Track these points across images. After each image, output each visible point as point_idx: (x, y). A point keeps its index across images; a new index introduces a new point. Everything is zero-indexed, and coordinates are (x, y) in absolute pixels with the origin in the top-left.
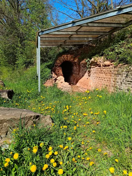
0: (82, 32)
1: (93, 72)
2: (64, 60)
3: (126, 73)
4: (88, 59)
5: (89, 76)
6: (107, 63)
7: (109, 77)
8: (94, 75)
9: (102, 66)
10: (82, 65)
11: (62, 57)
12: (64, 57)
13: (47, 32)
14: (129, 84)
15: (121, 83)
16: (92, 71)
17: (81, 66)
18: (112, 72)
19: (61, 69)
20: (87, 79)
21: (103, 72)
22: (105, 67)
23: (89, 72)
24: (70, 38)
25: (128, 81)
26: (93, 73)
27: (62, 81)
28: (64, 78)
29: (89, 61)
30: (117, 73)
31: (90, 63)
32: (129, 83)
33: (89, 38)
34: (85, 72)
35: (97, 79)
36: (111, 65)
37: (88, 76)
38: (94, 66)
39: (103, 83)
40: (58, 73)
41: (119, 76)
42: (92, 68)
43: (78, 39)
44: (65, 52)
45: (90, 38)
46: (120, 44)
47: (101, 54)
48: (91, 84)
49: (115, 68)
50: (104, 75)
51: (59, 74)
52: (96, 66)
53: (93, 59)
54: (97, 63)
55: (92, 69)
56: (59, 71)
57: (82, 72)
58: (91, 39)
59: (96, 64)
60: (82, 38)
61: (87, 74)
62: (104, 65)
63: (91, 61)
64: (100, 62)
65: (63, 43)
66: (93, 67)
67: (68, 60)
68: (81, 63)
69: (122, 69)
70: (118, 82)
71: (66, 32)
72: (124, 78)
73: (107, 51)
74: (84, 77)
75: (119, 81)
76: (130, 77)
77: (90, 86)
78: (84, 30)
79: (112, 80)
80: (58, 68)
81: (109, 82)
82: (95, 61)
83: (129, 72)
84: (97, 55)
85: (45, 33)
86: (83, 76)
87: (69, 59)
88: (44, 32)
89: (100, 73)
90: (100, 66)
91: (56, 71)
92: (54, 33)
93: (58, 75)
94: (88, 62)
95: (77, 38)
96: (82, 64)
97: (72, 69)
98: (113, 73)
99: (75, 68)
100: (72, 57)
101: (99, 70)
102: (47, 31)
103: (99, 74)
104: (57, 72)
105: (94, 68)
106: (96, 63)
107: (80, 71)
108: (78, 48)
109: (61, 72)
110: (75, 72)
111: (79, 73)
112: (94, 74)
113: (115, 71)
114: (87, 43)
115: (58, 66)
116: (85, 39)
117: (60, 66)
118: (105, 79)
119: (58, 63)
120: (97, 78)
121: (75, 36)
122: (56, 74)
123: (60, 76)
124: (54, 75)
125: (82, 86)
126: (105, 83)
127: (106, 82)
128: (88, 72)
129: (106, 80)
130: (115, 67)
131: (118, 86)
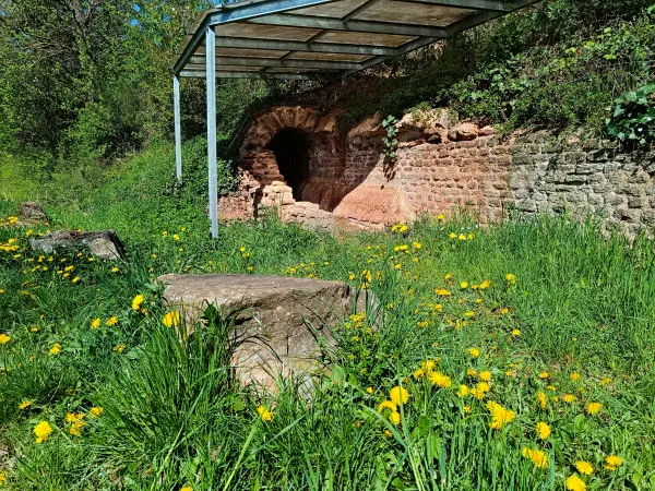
0: (362, 21)
1: (408, 161)
2: (283, 126)
3: (548, 157)
4: (391, 118)
5: (390, 177)
6: (467, 128)
7: (479, 173)
8: (411, 173)
9: (444, 139)
10: (357, 141)
11: (274, 114)
12: (280, 113)
13: (245, 14)
14: (562, 190)
15: (531, 190)
16: (400, 162)
17: (351, 147)
18: (491, 156)
19: (271, 158)
20: (382, 187)
21: (449, 158)
22: (460, 143)
23: (391, 163)
24: (310, 43)
25: (557, 183)
26: (408, 166)
27: (286, 200)
28: (290, 189)
29: (391, 124)
30: (510, 158)
31: (397, 130)
32: (560, 186)
33: (374, 47)
34: (372, 165)
35: (427, 186)
36: (481, 135)
37: (385, 179)
38: (408, 141)
39: (451, 196)
40: (262, 171)
41: (519, 168)
42: (402, 148)
43: (338, 49)
44: (276, 99)
45: (378, 47)
46: (508, 67)
47: (438, 99)
48: (402, 203)
49: (500, 144)
50: (458, 168)
51: (268, 176)
52: (421, 143)
53: (407, 118)
54: (426, 131)
55: (400, 154)
56: (265, 166)
57: (357, 166)
58: (380, 52)
59: (418, 134)
60: (352, 45)
61: (377, 172)
62: (454, 136)
63: (399, 125)
64: (438, 125)
65: (278, 63)
66: (406, 144)
67: (295, 126)
68: (351, 134)
69: (533, 144)
70: (515, 189)
71: (308, 20)
72: (543, 173)
73: (460, 88)
74: (366, 183)
75: (522, 184)
76: (563, 169)
77: (398, 211)
78: (370, 16)
79: (489, 184)
80: (263, 155)
81: (476, 190)
82: (419, 125)
83: (560, 152)
84: (424, 104)
85: (236, 16)
86: (360, 180)
87: (298, 122)
88: (233, 14)
89: (437, 163)
90: (438, 141)
91: (254, 166)
92: (267, 20)
93: (264, 180)
94: (391, 129)
95: (334, 44)
96: (356, 136)
97: (309, 158)
98: (494, 159)
99: (320, 154)
100: (309, 114)
101: (435, 153)
102: (244, 12)
103: (435, 167)
104: (259, 168)
105: (410, 147)
106: (422, 129)
107: (344, 165)
108: (322, 83)
109: (273, 167)
110: (322, 169)
111: (342, 171)
112: (411, 170)
113: (502, 152)
114: (359, 67)
115: (260, 145)
116: (362, 50)
117: (268, 147)
118: (460, 184)
119: (262, 137)
120: (423, 181)
121: (330, 37)
122: (257, 177)
123: (274, 182)
124: (246, 179)
125: (360, 214)
126: (461, 196)
127: (466, 193)
128: (384, 163)
129: (465, 184)
130: (500, 141)
131: (517, 202)
